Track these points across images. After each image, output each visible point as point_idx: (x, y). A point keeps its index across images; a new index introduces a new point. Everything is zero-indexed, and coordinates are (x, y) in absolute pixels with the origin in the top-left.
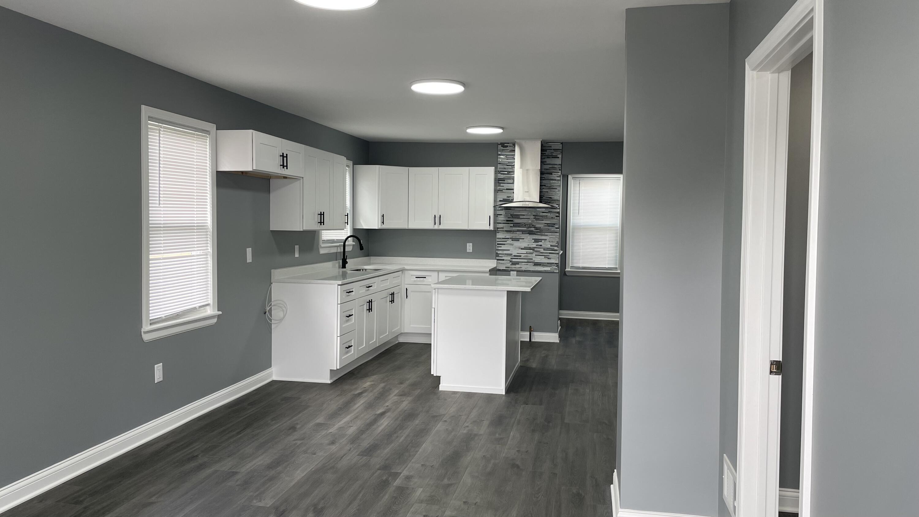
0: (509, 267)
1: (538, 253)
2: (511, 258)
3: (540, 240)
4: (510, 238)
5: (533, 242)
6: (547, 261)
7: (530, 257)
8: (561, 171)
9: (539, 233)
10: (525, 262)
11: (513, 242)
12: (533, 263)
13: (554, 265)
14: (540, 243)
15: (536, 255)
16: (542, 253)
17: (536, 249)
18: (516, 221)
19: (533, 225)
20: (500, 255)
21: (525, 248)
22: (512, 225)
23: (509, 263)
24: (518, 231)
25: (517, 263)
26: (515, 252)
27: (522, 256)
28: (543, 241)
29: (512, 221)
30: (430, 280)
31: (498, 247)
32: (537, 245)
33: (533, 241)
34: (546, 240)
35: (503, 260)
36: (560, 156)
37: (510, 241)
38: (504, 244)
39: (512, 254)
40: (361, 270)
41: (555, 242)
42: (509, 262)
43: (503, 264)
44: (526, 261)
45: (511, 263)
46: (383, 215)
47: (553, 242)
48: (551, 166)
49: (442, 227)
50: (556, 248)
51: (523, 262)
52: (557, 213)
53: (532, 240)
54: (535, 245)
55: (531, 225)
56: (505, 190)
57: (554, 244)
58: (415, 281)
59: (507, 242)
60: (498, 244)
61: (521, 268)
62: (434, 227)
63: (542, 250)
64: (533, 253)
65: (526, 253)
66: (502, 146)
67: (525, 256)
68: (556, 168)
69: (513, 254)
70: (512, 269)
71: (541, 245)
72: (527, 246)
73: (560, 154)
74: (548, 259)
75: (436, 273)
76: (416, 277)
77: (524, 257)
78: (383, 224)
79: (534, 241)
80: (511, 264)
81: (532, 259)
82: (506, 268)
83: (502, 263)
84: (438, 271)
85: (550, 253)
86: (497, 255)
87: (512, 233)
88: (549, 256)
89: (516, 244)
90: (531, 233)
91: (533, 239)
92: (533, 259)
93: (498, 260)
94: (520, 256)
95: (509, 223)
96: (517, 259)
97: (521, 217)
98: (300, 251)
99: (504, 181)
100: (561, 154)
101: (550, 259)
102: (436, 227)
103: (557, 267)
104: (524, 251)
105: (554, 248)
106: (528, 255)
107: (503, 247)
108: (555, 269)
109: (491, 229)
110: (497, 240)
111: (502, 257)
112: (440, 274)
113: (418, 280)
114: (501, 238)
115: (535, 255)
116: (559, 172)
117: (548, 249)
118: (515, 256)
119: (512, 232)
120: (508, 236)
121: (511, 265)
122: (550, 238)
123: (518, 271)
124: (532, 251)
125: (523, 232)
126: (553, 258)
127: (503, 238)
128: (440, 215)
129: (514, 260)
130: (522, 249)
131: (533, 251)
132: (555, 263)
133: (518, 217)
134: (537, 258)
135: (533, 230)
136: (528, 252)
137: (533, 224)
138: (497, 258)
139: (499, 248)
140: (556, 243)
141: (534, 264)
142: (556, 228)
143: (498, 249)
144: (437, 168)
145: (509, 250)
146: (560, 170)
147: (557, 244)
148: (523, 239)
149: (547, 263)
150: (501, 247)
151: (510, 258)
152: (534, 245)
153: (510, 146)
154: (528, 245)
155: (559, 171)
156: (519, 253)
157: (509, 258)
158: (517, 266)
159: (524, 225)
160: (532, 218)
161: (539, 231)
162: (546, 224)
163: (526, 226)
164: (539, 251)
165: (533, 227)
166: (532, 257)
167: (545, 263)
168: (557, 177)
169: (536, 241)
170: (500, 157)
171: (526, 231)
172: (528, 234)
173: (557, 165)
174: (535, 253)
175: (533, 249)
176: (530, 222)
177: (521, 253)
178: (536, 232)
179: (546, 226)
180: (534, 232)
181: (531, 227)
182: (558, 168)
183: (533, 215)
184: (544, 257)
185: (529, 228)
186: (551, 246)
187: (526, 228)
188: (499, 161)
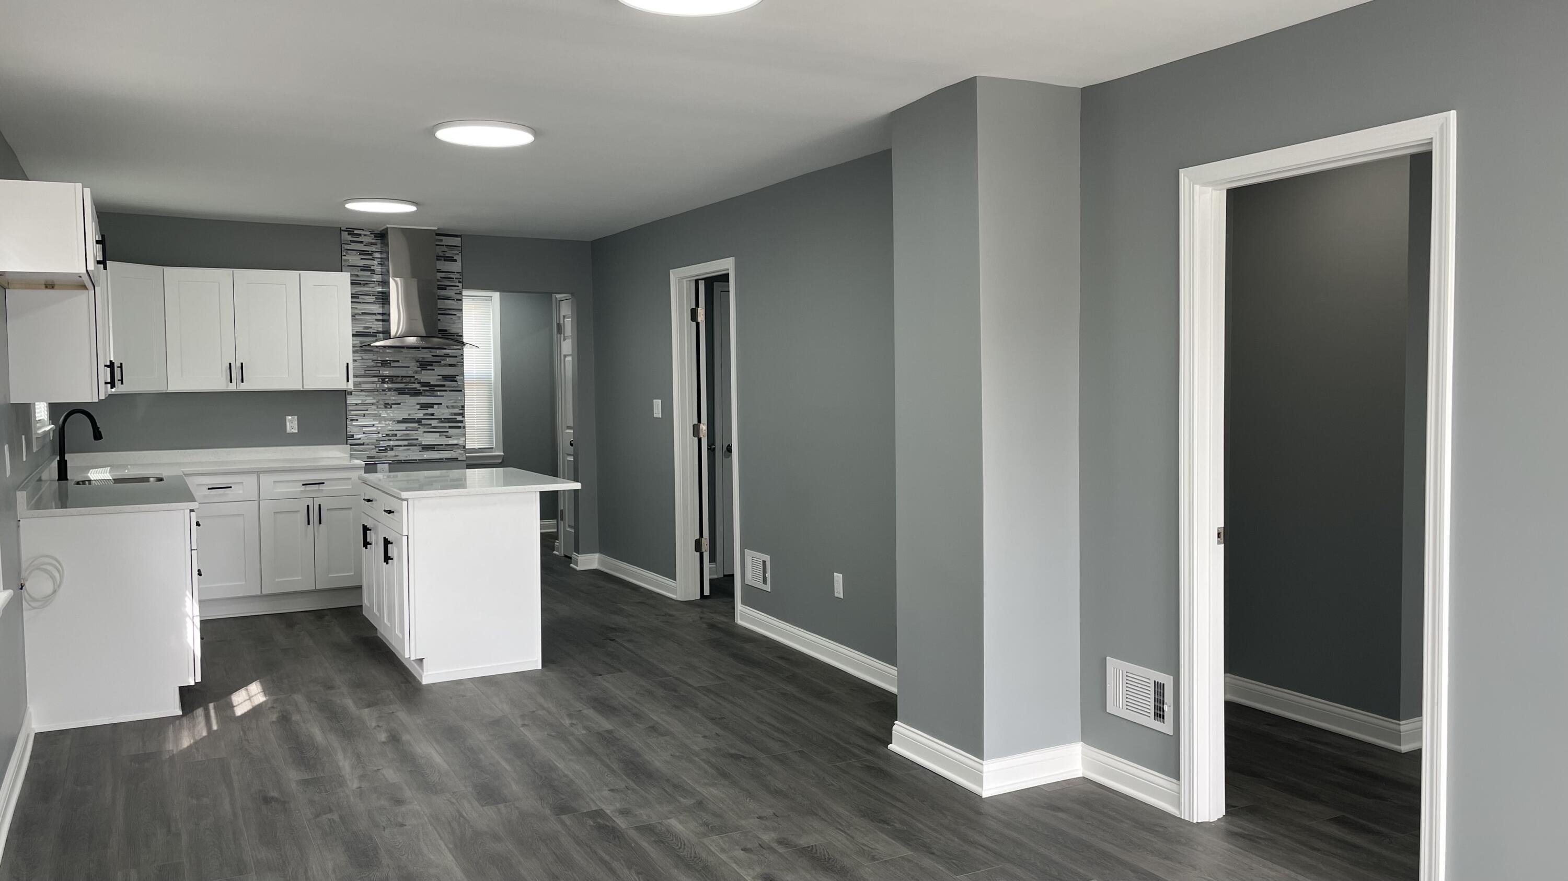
0: (374, 457)
1: (428, 428)
2: (378, 440)
3: (431, 406)
4: (375, 404)
5: (419, 409)
6: (443, 441)
7: (412, 436)
8: (461, 284)
9: (428, 393)
10: (405, 446)
11: (380, 411)
12: (419, 446)
13: (458, 448)
14: (430, 411)
15: (425, 432)
16: (434, 427)
17: (424, 422)
18: (385, 371)
19: (417, 379)
20: (355, 436)
21: (404, 421)
22: (378, 379)
23: (373, 449)
24: (390, 390)
25: (390, 448)
26: (384, 430)
27: (398, 435)
28: (436, 406)
29: (377, 371)
30: (241, 492)
31: (351, 420)
32: (424, 415)
33: (418, 407)
34: (441, 404)
35: (363, 444)
36: (458, 258)
37: (374, 410)
38: (363, 415)
39: (379, 433)
41: (457, 408)
42: (374, 447)
43: (363, 451)
44: (406, 443)
45: (377, 448)
46: (121, 364)
47: (454, 408)
48: (443, 275)
49: (244, 387)
50: (459, 418)
51: (401, 446)
52: (459, 357)
53: (415, 406)
54: (422, 415)
55: (411, 379)
56: (360, 314)
57: (456, 411)
58: (205, 496)
59: (369, 410)
60: (351, 416)
61: (397, 456)
62: (228, 386)
63: (434, 423)
64: (419, 428)
65: (405, 429)
66: (349, 234)
67: (404, 434)
68: (453, 278)
69: (382, 433)
70: (382, 460)
71: (433, 415)
72: (406, 416)
73: (458, 254)
74: (447, 437)
75: (254, 478)
76: (209, 489)
77: (402, 436)
78: (122, 383)
79: (419, 408)
80: (378, 451)
81: (417, 439)
82: (368, 459)
83: (360, 451)
84: (259, 473)
85: (450, 427)
86: (350, 436)
87: (378, 394)
88: (448, 432)
89: (387, 414)
90: (416, 393)
91: (418, 404)
92: (419, 440)
93: (351, 445)
94: (396, 435)
95: (370, 376)
96: (390, 440)
97: (394, 364)
98: (27, 447)
99: (358, 298)
100: (460, 254)
101: (451, 437)
102: (232, 387)
103: (463, 452)
104: (403, 426)
105: (456, 419)
106: (408, 432)
107: (361, 421)
108: (460, 454)
109: (349, 387)
110: (349, 408)
111: (359, 439)
112: (263, 478)
113: (212, 493)
114: (356, 405)
115: (422, 432)
116: (458, 286)
117: (446, 421)
118: (384, 435)
119: (376, 393)
120: (373, 399)
122: (449, 400)
123: (391, 463)
124: (416, 425)
125: (400, 392)
126: (455, 436)
127: (360, 405)
128: (242, 364)
129: (383, 443)
130: (399, 422)
131: (418, 425)
132: (460, 445)
134: (426, 438)
135: (416, 388)
136: (409, 427)
137: (416, 377)
138: (350, 441)
139: (355, 423)
141: (423, 448)
142: (459, 383)
143: (351, 425)
144: (230, 271)
145: (373, 425)
146: (459, 282)
147: (461, 411)
148: (400, 404)
149: (445, 445)
150: (357, 420)
151: (375, 441)
152: (420, 414)
153: (365, 235)
154: (409, 415)
155: (458, 284)
156: (393, 430)
157: (373, 440)
158: (390, 453)
159: (400, 378)
160: (414, 366)
161: (427, 388)
162: (440, 377)
163: (404, 381)
164: (431, 424)
165: (418, 383)
166: (418, 436)
167: (442, 445)
168: (456, 294)
169: (424, 406)
170: (348, 254)
171: (405, 390)
172: (408, 396)
173: (454, 273)
174: (422, 429)
175: (419, 421)
176: (410, 373)
177: (396, 430)
178: (423, 390)
179: (441, 379)
180: (420, 390)
181: (414, 383)
182: (456, 278)
183: (417, 362)
184: (438, 434)
185: (410, 384)
186: (451, 414)
187: (403, 384)
188: (345, 260)
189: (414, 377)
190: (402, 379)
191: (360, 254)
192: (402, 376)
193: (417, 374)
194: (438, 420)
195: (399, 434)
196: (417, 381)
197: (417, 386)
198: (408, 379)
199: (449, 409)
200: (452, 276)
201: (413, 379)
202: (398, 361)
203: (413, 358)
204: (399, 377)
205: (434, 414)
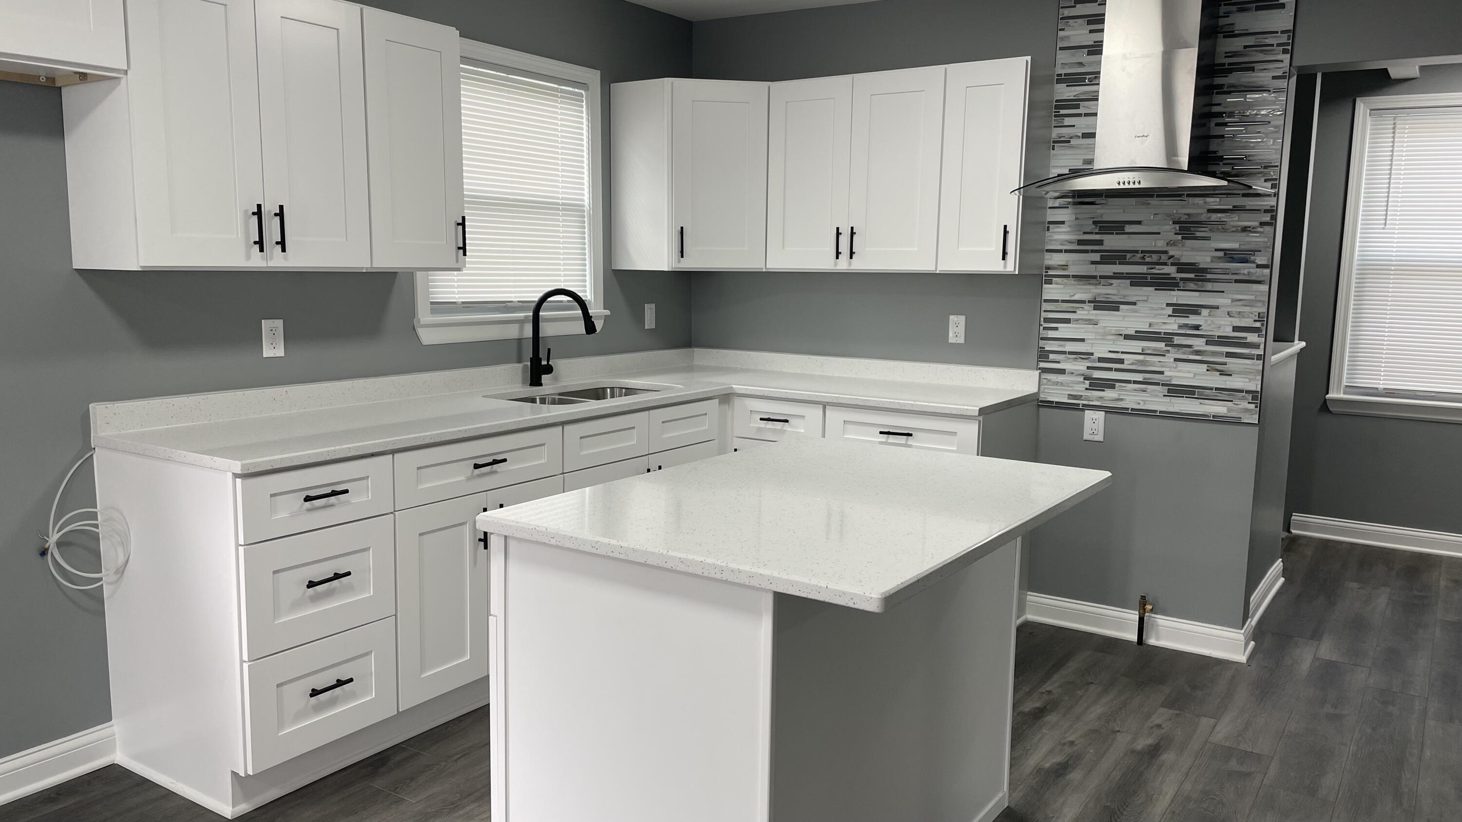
0: (1081, 396)
1: (1184, 353)
2: (1088, 368)
3: (1194, 310)
4: (1089, 302)
5: (1169, 316)
6: (1215, 381)
7: (1152, 365)
8: (1289, 56)
9: (1192, 286)
10: (1135, 382)
11: (1096, 315)
12: (1163, 385)
13: (1243, 398)
14: (1193, 320)
15: (1176, 360)
16: (1198, 352)
17: (1177, 340)
18: (1112, 242)
19: (1172, 257)
20: (1052, 357)
21: (1139, 336)
22: (1097, 257)
23: (1080, 383)
24: (1117, 276)
25: (1110, 384)
26: (1101, 351)
27: (1126, 362)
28: (1205, 312)
29: (1100, 243)
30: (803, 431)
31: (1045, 328)
32: (1180, 327)
33: (1170, 311)
34: (1217, 308)
35: (1062, 372)
37: (1087, 312)
38: (1068, 321)
39: (1092, 354)
40: (608, 390)
41: (1249, 317)
42: (1081, 379)
43: (1062, 384)
44: (1139, 377)
45: (1087, 382)
46: (682, 228)
47: (1243, 317)
48: (1250, 41)
49: (859, 265)
50: (1252, 338)
51: (1129, 382)
52: (1266, 211)
53: (1162, 309)
54: (1176, 327)
55: (1160, 257)
56: (1079, 137)
57: (1247, 322)
58: (759, 429)
59: (1078, 312)
60: (1047, 320)
61: (1122, 400)
62: (836, 264)
63: (1199, 344)
64: (1168, 351)
65: (1140, 351)
67: (1138, 361)
68: (1272, 45)
69: (1097, 355)
70: (1091, 403)
71: (1197, 327)
72: (1145, 327)
74: (1223, 373)
75: (819, 412)
76: (761, 419)
77: (1132, 364)
78: (682, 257)
79: (1170, 313)
80: (1087, 386)
81: (1162, 373)
82: (1069, 398)
83: (1057, 383)
84: (825, 405)
85: (1229, 355)
86: (1043, 355)
87: (1096, 285)
88: (1225, 364)
89: (1110, 320)
90: (1164, 283)
91: (1168, 305)
92: (1166, 374)
93: (1044, 370)
94: (1121, 361)
95: (1086, 251)
96: (1110, 369)
97: (1128, 228)
98: (289, 338)
99: (1077, 106)
101: (1231, 375)
102: (843, 265)
103: (1252, 406)
104: (1137, 346)
105: (1246, 338)
106: (1148, 358)
107: (1064, 330)
108: (1247, 410)
109: (1008, 270)
110: (1045, 306)
111: (1059, 362)
112: (831, 413)
113: (766, 427)
114: (1057, 301)
115: (1172, 360)
116: (1281, 61)
117: (1223, 341)
118: (1101, 360)
119: (1093, 281)
120: (1083, 292)
121: (1086, 389)
122: (1234, 300)
123: (1109, 411)
124: (1161, 345)
125: (1137, 281)
126: (1238, 373)
127: (1064, 301)
128: (853, 228)
129: (1097, 374)
130: (1127, 337)
131: (1166, 345)
132: (1248, 392)
133: (1117, 227)
134: (1179, 371)
135: (1169, 274)
136: (1149, 348)
137: (1171, 253)
138: (1042, 365)
139: (1051, 334)
140: (1255, 321)
141: (1169, 391)
142: (1259, 266)
143: (1045, 336)
144: (847, 76)
145: (1083, 340)
146: (1286, 51)
147: (1258, 325)
148: (1134, 304)
149: (1217, 389)
150: (1056, 329)
151: (1085, 368)
152: (1172, 325)
154: (1150, 325)
155: (1281, 57)
156: (1118, 352)
157: (1081, 366)
158: (1109, 394)
159: (1140, 255)
160: (1169, 230)
161: (1192, 276)
162: (1221, 254)
163: (1148, 260)
164: (1190, 346)
165: (1173, 264)
166: (1163, 367)
167: (1211, 389)
168: (1274, 78)
169: (1180, 310)
170: (1069, 26)
171: (1146, 278)
172: (1153, 289)
173: (1277, 32)
174: (1174, 354)
175: (1167, 338)
176: (1160, 245)
177: (1122, 353)
178: (1182, 279)
179: (1219, 258)
180: (1174, 278)
181: (1165, 264)
182: (1279, 45)
183: (1174, 223)
184: (1205, 366)
185: (1157, 267)
186: (1236, 329)
187: (1145, 267)
188: (1063, 39)
189: (1166, 252)
190: (1143, 258)
191: (1089, 23)
192: (1142, 252)
193: (1173, 248)
194: (1204, 340)
195: (1128, 360)
196: (1171, 260)
197: (1171, 270)
198: (1155, 258)
199: (1231, 319)
200: (1269, 41)
201: (1164, 258)
202: (1139, 223)
203: (1168, 215)
204: (1137, 252)
205: (1200, 326)
